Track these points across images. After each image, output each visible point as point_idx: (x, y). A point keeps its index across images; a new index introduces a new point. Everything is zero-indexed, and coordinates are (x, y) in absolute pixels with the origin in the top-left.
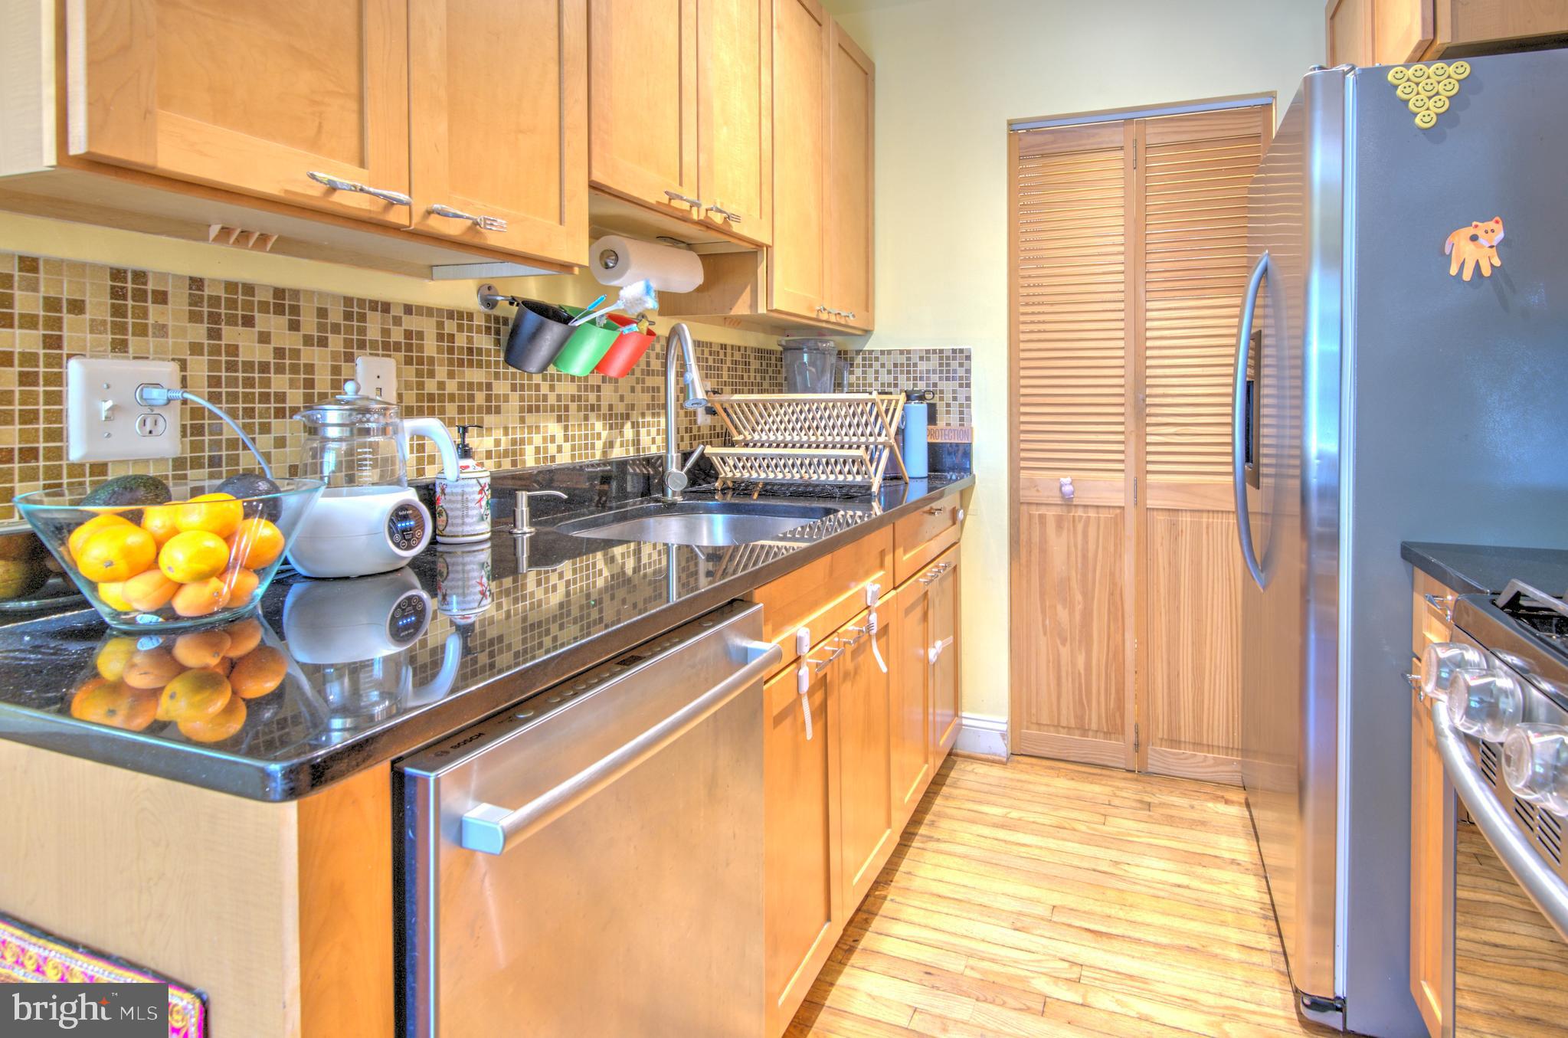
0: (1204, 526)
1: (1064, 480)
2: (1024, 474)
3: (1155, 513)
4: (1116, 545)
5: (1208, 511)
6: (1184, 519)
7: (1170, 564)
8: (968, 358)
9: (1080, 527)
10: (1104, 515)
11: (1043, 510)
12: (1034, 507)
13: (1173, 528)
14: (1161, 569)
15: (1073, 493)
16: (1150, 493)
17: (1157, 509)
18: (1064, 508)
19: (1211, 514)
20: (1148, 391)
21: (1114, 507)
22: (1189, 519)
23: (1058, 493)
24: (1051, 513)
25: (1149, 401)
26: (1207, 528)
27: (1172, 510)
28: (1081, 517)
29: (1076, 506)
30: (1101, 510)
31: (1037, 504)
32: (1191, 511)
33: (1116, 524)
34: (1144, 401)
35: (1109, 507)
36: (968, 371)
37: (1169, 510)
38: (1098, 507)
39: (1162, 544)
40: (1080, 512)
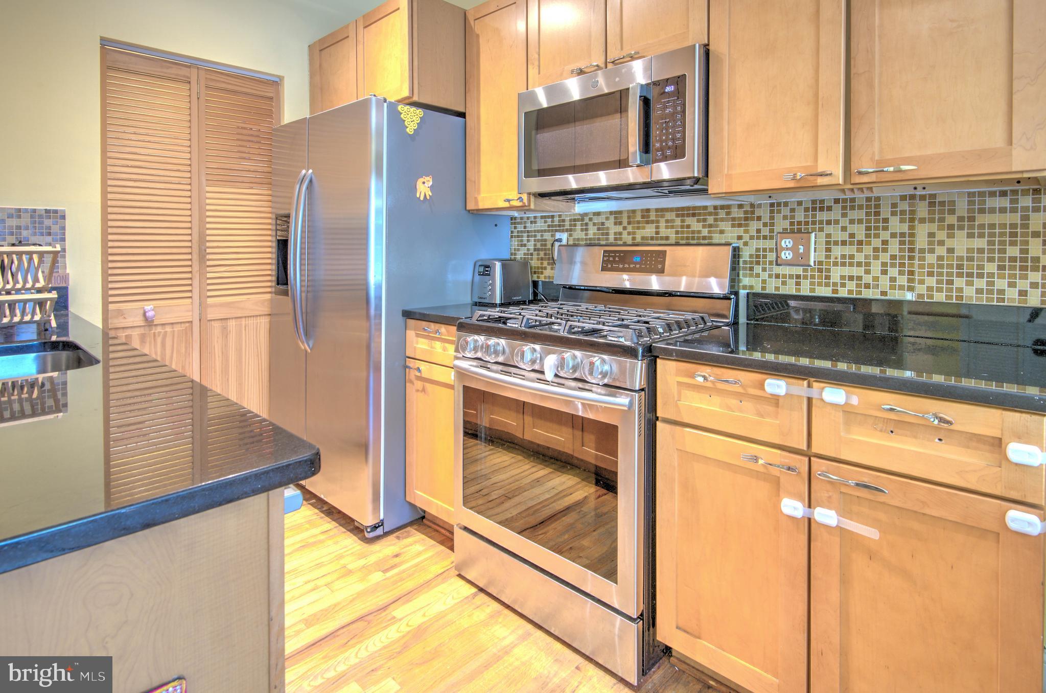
0: (243, 326)
1: (147, 308)
2: (111, 307)
3: (213, 322)
4: (186, 348)
5: (245, 317)
6: (231, 324)
7: (223, 353)
8: (63, 217)
9: (159, 340)
10: (177, 328)
11: (128, 332)
12: (121, 331)
13: (225, 330)
14: (217, 358)
15: (154, 316)
16: (209, 310)
17: (214, 320)
18: (147, 328)
20: (208, 244)
21: (184, 322)
22: (234, 323)
23: (142, 318)
24: (135, 333)
25: (208, 251)
26: (245, 327)
27: (224, 319)
28: (160, 333)
29: (156, 325)
30: (175, 326)
31: (123, 328)
32: (235, 318)
33: (186, 334)
34: (205, 251)
35: (181, 323)
36: (63, 228)
37: (221, 319)
38: (172, 324)
39: (217, 341)
40: (159, 329)
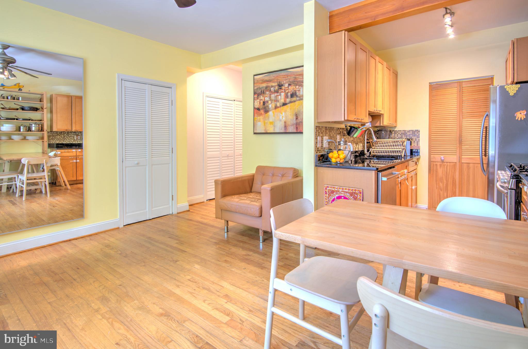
0: (476, 166)
1: (442, 157)
2: (432, 156)
3: (464, 164)
4: (454, 170)
5: (477, 163)
6: (471, 165)
7: (467, 174)
8: (419, 132)
9: (445, 167)
10: (451, 164)
11: (436, 163)
12: (434, 162)
13: (468, 168)
14: (465, 176)
15: (444, 159)
16: (462, 159)
17: (464, 163)
18: (442, 163)
19: (478, 164)
20: (462, 138)
21: (454, 162)
22: (472, 165)
23: (440, 160)
24: (438, 164)
25: (463, 140)
26: (477, 167)
27: (468, 163)
28: (446, 164)
29: (445, 162)
30: (451, 163)
31: (435, 162)
32: (473, 163)
33: (454, 166)
34: (461, 140)
35: (453, 162)
36: (419, 134)
37: (467, 163)
38: (450, 162)
39: (465, 170)
40: (446, 163)
